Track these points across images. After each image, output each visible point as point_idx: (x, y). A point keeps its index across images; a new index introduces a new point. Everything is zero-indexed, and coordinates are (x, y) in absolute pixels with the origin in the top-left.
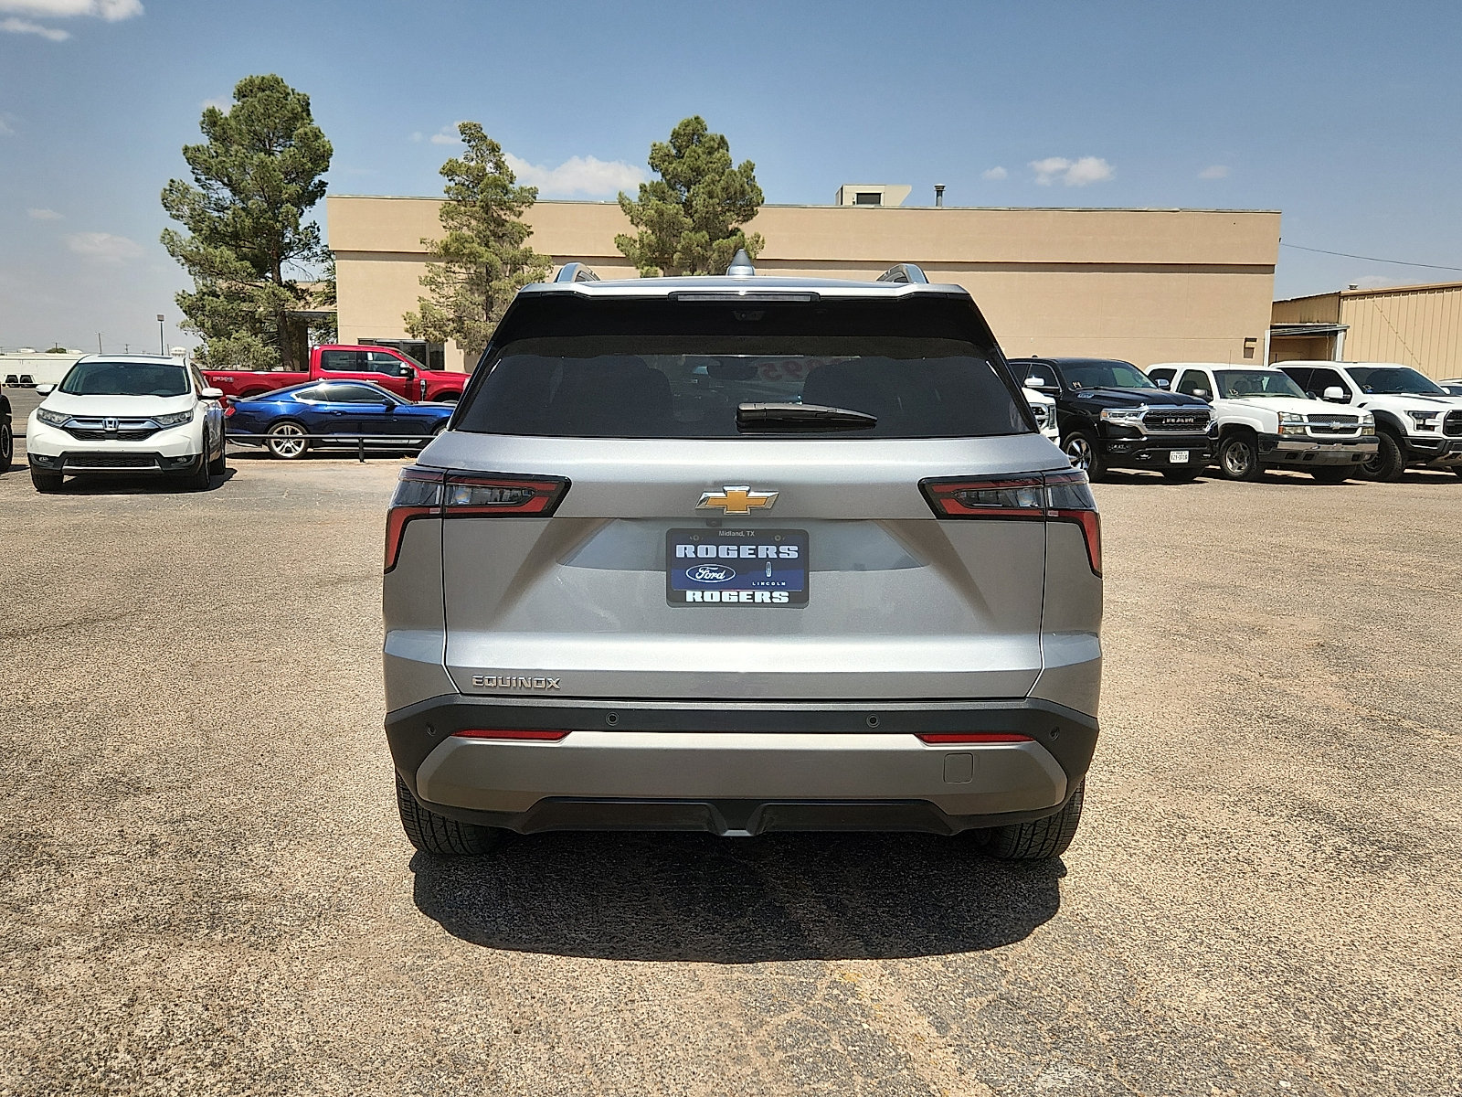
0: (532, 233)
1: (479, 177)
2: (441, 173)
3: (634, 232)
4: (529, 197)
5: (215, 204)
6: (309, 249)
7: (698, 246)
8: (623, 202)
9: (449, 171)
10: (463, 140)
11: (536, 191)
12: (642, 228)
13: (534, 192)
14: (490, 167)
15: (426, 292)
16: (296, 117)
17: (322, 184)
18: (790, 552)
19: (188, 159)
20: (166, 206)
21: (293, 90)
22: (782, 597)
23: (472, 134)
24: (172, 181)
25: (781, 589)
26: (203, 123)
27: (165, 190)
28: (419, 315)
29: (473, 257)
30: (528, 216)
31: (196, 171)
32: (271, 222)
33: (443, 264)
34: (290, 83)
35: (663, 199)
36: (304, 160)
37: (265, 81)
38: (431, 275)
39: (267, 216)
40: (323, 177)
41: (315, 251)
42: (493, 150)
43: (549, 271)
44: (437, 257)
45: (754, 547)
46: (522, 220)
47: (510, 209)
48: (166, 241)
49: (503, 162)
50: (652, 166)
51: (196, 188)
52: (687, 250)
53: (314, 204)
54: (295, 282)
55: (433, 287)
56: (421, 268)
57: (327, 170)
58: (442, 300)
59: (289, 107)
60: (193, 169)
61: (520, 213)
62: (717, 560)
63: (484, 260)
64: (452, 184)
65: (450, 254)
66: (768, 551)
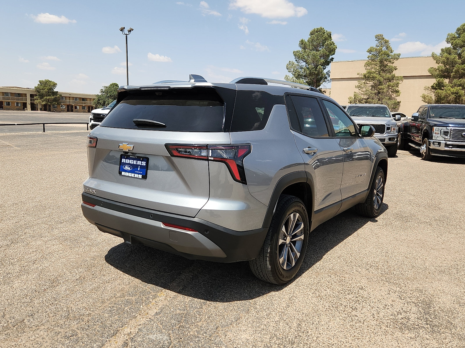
0: (397, 69)
1: (380, 51)
2: (367, 51)
3: (436, 66)
4: (397, 57)
5: (300, 67)
6: (326, 79)
7: (462, 70)
8: (433, 56)
9: (370, 51)
10: (376, 40)
11: (400, 55)
12: (440, 64)
13: (399, 55)
14: (384, 48)
15: (357, 90)
16: (326, 39)
17: (333, 58)
18: (144, 163)
19: (294, 55)
20: (287, 69)
21: (326, 31)
22: (140, 176)
23: (379, 38)
24: (290, 61)
25: (140, 174)
26: (300, 44)
27: (288, 64)
28: (353, 98)
29: (374, 78)
30: (396, 63)
31: (296, 58)
32: (314, 71)
33: (364, 81)
34: (326, 29)
35: (450, 54)
36: (326, 52)
37: (318, 29)
38: (359, 85)
39: (313, 70)
40: (333, 56)
41: (328, 79)
42: (386, 42)
43: (402, 81)
44: (362, 79)
45: (137, 161)
46: (394, 65)
47: (390, 61)
48: (286, 78)
49: (389, 46)
50: (447, 42)
51: (296, 63)
52: (457, 71)
53: (329, 65)
54: (321, 89)
55: (360, 88)
56: (356, 83)
57: (334, 54)
58: (362, 93)
59: (324, 36)
60: (295, 57)
61: (393, 63)
62: (129, 164)
63: (377, 79)
64: (371, 55)
65: (366, 78)
66: (139, 163)
